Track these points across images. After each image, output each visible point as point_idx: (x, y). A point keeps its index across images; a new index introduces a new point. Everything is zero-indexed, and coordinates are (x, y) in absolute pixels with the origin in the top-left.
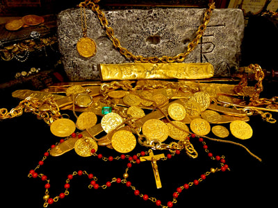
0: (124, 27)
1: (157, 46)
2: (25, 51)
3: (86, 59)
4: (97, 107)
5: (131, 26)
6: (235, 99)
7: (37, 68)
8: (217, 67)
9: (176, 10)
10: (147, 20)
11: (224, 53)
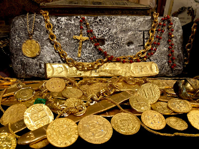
0: (72, 30)
1: (102, 47)
5: (77, 30)
8: (161, 68)
9: (119, 17)
10: (93, 25)
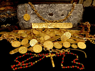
0: (40, 10)
1: (52, 17)
2: (5, 17)
3: (26, 21)
4: (29, 37)
5: (43, 10)
6: (80, 35)
7: (9, 24)
8: (74, 25)
9: (59, 4)
10: (48, 8)
11: (76, 20)
